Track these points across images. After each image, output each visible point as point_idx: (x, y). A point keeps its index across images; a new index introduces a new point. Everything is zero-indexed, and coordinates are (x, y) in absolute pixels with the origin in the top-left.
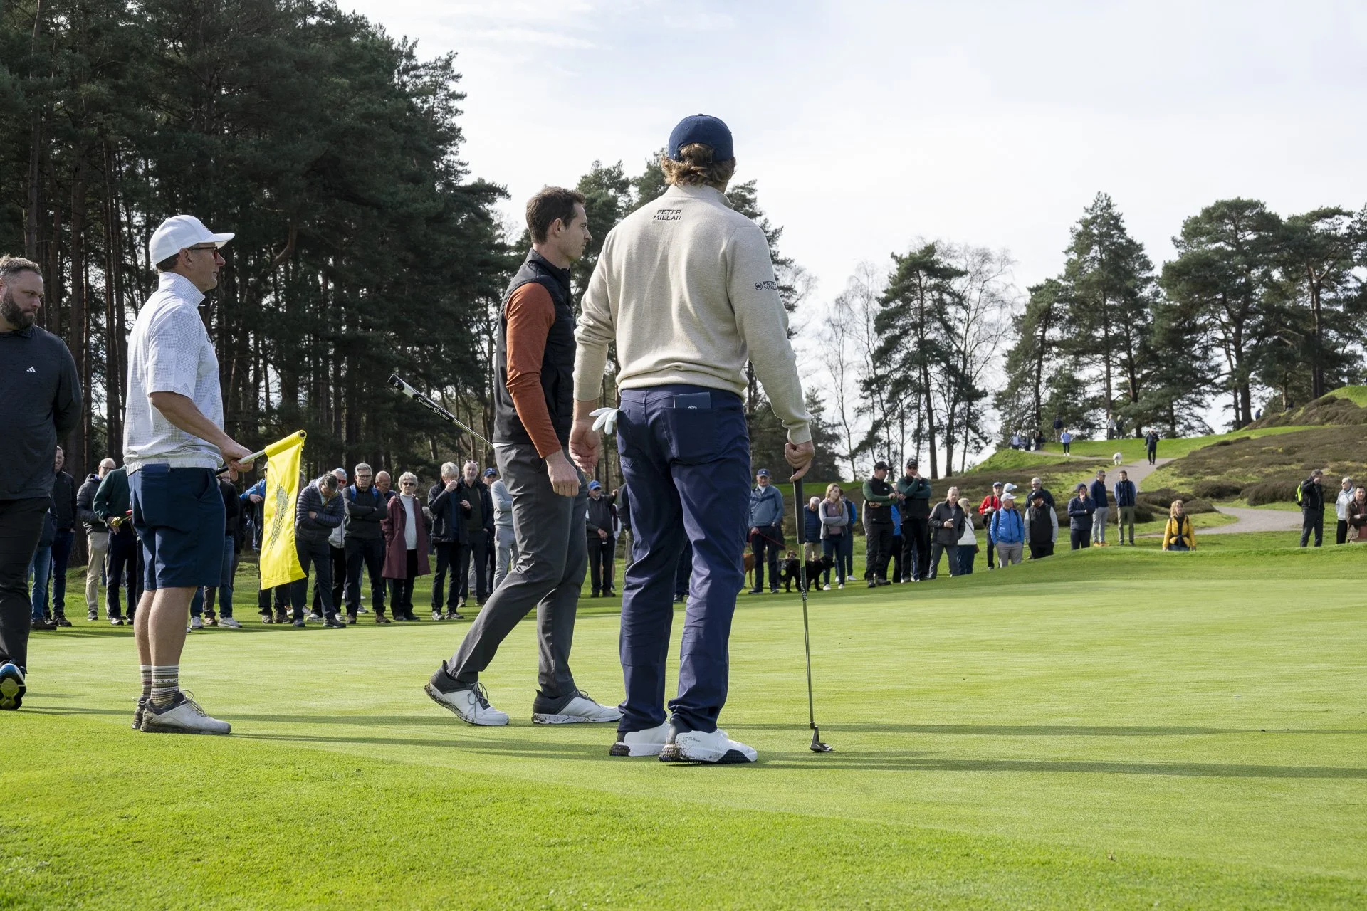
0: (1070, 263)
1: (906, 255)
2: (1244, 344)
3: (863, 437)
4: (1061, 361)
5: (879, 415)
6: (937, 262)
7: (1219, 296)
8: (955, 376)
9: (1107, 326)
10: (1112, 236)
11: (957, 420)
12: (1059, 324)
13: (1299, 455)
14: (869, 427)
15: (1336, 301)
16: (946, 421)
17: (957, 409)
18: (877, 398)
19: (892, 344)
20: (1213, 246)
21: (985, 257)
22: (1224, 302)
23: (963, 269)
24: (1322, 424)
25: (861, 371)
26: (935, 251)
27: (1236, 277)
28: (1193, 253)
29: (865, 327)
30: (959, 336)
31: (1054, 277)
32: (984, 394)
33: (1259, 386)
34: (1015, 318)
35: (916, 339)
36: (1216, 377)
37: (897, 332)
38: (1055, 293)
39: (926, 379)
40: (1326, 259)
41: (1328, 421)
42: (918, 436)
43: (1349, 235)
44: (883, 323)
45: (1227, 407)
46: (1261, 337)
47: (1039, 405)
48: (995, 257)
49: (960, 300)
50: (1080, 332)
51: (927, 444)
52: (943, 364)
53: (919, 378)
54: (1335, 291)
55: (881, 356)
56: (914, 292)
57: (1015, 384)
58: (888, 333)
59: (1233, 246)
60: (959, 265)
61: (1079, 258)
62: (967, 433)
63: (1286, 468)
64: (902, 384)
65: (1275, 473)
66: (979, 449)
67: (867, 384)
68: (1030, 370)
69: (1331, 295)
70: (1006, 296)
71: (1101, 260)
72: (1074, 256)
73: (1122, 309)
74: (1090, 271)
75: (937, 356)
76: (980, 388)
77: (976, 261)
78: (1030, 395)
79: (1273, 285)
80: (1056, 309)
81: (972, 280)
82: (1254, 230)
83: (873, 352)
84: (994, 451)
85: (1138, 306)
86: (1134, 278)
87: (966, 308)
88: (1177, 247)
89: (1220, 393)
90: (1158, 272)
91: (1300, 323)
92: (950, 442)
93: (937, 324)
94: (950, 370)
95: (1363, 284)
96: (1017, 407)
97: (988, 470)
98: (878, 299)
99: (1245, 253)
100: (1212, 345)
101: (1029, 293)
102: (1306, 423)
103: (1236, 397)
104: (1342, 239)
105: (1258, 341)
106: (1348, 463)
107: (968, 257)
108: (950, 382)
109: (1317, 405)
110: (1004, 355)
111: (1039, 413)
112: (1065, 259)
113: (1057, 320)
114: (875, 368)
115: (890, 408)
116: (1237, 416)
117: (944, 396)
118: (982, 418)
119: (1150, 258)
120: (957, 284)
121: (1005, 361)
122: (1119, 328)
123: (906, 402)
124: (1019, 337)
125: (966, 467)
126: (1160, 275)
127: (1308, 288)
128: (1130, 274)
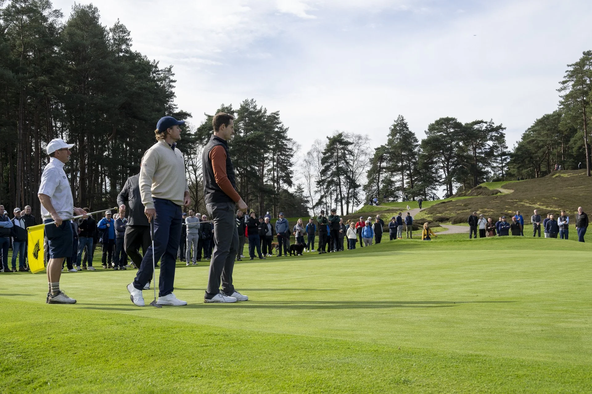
0: (389, 140)
1: (332, 137)
2: (450, 168)
3: (317, 201)
4: (386, 174)
5: (323, 193)
6: (343, 139)
7: (441, 151)
8: (349, 180)
9: (402, 162)
10: (404, 130)
11: (350, 195)
12: (386, 161)
13: (469, 206)
14: (319, 198)
15: (482, 153)
16: (346, 195)
17: (350, 191)
18: (322, 187)
19: (327, 169)
20: (439, 134)
21: (360, 138)
22: (443, 153)
23: (352, 142)
24: (477, 196)
25: (316, 178)
26: (342, 136)
27: (447, 144)
28: (432, 136)
29: (318, 163)
30: (351, 165)
31: (384, 145)
32: (360, 186)
33: (455, 183)
34: (370, 159)
35: (335, 167)
36: (440, 180)
37: (329, 164)
38: (384, 150)
39: (339, 180)
40: (478, 138)
41: (479, 195)
42: (336, 201)
43: (486, 130)
44: (324, 161)
45: (444, 190)
46: (456, 165)
47: (379, 190)
48: (363, 138)
49: (351, 153)
50: (393, 164)
51: (340, 204)
52: (345, 175)
53: (337, 180)
54: (481, 149)
55: (323, 172)
56: (335, 150)
57: (370, 182)
58: (326, 165)
59: (446, 134)
60: (350, 140)
61: (392, 138)
62: (354, 199)
63: (465, 211)
64: (331, 183)
65: (461, 213)
66: (358, 205)
67: (319, 183)
68: (376, 177)
69: (480, 151)
70: (367, 152)
71: (400, 139)
72: (391, 137)
73: (408, 156)
74: (396, 142)
75: (343, 172)
76: (358, 184)
77: (356, 139)
78: (375, 186)
79: (460, 147)
80: (385, 156)
81: (355, 146)
82: (453, 128)
83: (320, 171)
84: (363, 206)
85: (413, 154)
86: (412, 145)
87: (353, 156)
88: (427, 134)
89: (442, 185)
90: (420, 143)
91: (469, 160)
92: (348, 203)
93: (343, 161)
94: (348, 177)
95: (491, 147)
96: (371, 190)
97: (361, 212)
98: (322, 152)
99: (450, 136)
100: (439, 168)
101: (375, 150)
102: (471, 195)
103: (447, 186)
104: (483, 131)
105: (455, 167)
106: (486, 209)
107: (354, 138)
108: (347, 182)
109: (475, 189)
110: (366, 172)
111: (379, 192)
112: (388, 138)
113: (385, 160)
114: (321, 177)
115: (327, 191)
116: (448, 193)
117: (345, 186)
118: (359, 194)
119: (417, 138)
120: (350, 147)
121: (367, 174)
122: (406, 162)
123: (332, 189)
124: (372, 166)
125: (353, 211)
126: (421, 144)
127: (472, 148)
128: (410, 144)
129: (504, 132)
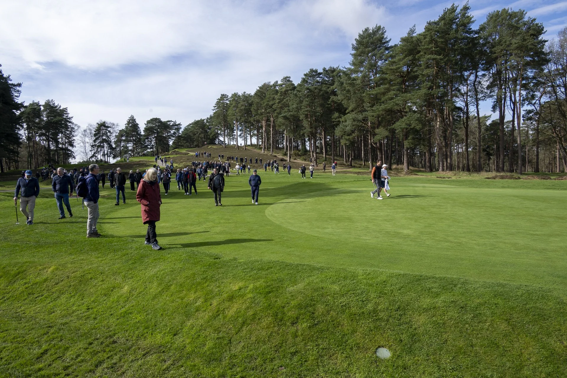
0: (126, 127)
1: (99, 123)
4: (124, 143)
5: (94, 151)
6: (106, 125)
8: (109, 145)
9: (133, 137)
10: (134, 122)
14: (93, 154)
16: (107, 153)
17: (109, 151)
18: (94, 148)
20: (152, 125)
21: (114, 125)
23: (110, 126)
25: (91, 143)
26: (105, 123)
28: (149, 126)
29: (92, 136)
30: (109, 138)
31: (124, 129)
34: (117, 135)
35: (101, 138)
37: (98, 137)
38: (124, 131)
39: (104, 145)
40: (169, 128)
44: (95, 135)
49: (109, 132)
50: (128, 138)
52: (107, 143)
53: (102, 145)
55: (95, 141)
56: (101, 130)
58: (96, 137)
59: (155, 125)
61: (128, 126)
64: (99, 146)
67: (92, 146)
70: (116, 132)
71: (132, 126)
73: (136, 135)
74: (130, 128)
75: (105, 141)
80: (124, 134)
81: (111, 128)
82: (159, 123)
83: (93, 140)
85: (139, 134)
86: (138, 130)
87: (111, 133)
88: (146, 125)
93: (106, 136)
98: (94, 131)
99: (157, 127)
101: (119, 131)
104: (172, 125)
107: (111, 124)
113: (124, 136)
114: (94, 143)
115: (97, 150)
123: (100, 149)
124: (117, 139)
126: (144, 129)
129: (181, 126)
